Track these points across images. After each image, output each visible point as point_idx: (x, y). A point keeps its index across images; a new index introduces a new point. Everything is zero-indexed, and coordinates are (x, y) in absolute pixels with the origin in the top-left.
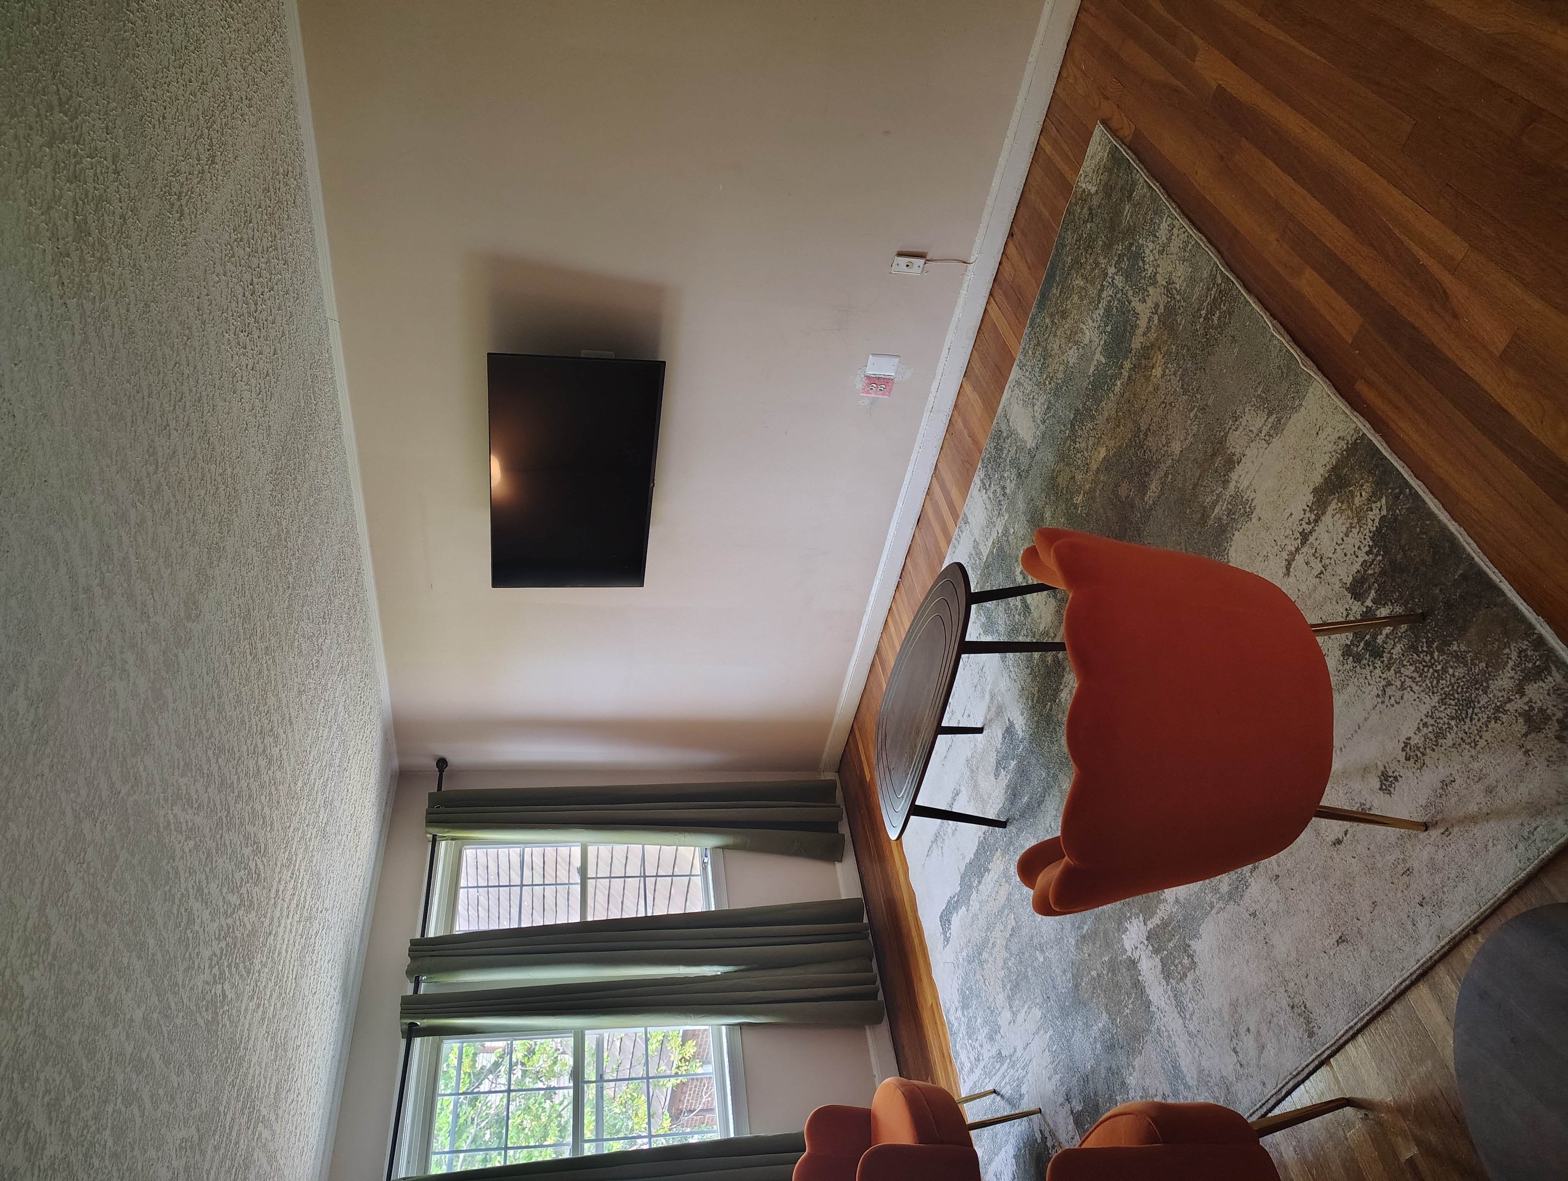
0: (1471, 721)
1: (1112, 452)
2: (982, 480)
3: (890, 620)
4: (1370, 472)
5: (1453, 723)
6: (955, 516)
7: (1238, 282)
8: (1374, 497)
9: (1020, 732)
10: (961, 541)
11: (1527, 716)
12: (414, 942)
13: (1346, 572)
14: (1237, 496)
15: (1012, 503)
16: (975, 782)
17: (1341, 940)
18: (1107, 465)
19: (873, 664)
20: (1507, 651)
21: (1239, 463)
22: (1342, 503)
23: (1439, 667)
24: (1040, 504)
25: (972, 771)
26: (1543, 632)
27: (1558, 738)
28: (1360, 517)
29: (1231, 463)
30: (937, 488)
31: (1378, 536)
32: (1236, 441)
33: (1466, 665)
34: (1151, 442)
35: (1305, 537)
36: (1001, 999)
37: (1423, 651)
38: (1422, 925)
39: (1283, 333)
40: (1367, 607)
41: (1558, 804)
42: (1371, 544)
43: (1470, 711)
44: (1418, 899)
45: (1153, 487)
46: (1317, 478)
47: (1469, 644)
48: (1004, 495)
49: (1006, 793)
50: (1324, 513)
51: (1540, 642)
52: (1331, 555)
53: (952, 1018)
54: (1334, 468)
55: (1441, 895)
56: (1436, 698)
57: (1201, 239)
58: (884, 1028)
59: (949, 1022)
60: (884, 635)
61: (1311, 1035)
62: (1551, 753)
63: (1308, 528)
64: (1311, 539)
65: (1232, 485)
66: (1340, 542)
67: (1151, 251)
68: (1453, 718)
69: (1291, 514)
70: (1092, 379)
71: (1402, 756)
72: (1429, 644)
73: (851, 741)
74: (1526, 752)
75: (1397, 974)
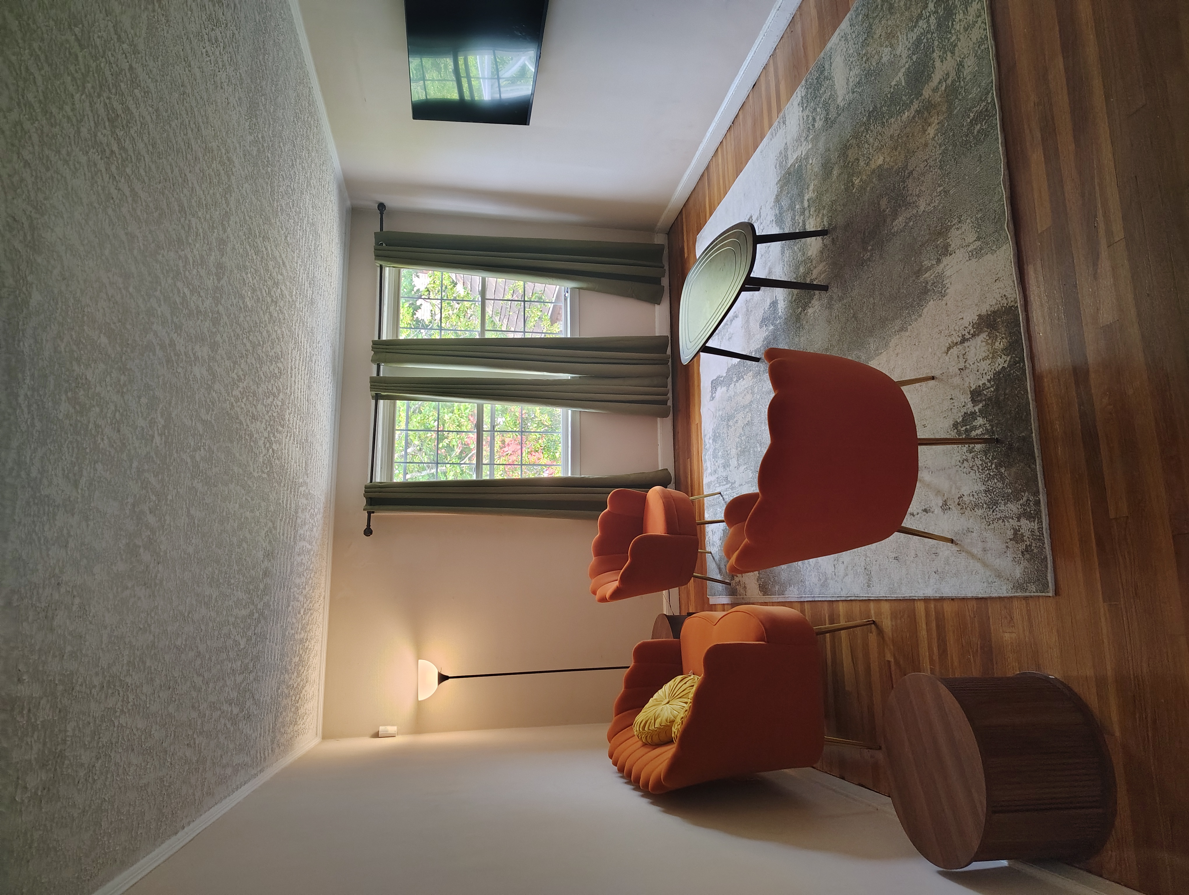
0: (993, 512)
1: (886, 166)
2: (802, 97)
3: (719, 150)
4: (1010, 333)
5: (985, 506)
6: (779, 110)
7: (999, 115)
8: (1007, 351)
9: (780, 311)
10: (777, 135)
11: (1016, 531)
12: (374, 343)
13: (973, 381)
14: (940, 276)
15: (816, 138)
16: (748, 319)
17: (896, 558)
18: (880, 173)
19: (702, 175)
20: (1023, 494)
21: (950, 255)
22: (990, 337)
23: (992, 474)
24: (833, 161)
25: (748, 310)
26: (1041, 499)
27: (1022, 552)
28: (994, 355)
29: (946, 251)
30: (771, 69)
31: (997, 374)
32: (955, 238)
33: (1003, 484)
34: (910, 182)
35: (964, 340)
36: (734, 452)
37: (988, 458)
38: (932, 581)
39: (1007, 186)
40: (975, 411)
41: (1008, 580)
42: (992, 377)
43: (994, 507)
44: (935, 570)
45: (900, 219)
46: (985, 309)
47: (1009, 475)
48: (813, 125)
49: (764, 341)
50: (978, 335)
51: (1038, 503)
52: (971, 364)
53: (707, 441)
54: (994, 312)
55: (945, 576)
56: (984, 488)
57: (992, 48)
58: (669, 420)
59: (705, 441)
60: (714, 158)
61: (869, 586)
62: (1016, 557)
63: (968, 336)
64: (966, 344)
65: (942, 266)
66: (978, 360)
67: (960, 20)
68: (986, 504)
69: (963, 318)
70: (892, 90)
71: (957, 501)
72: (994, 458)
73: (679, 218)
74: (1007, 547)
75: (914, 592)
